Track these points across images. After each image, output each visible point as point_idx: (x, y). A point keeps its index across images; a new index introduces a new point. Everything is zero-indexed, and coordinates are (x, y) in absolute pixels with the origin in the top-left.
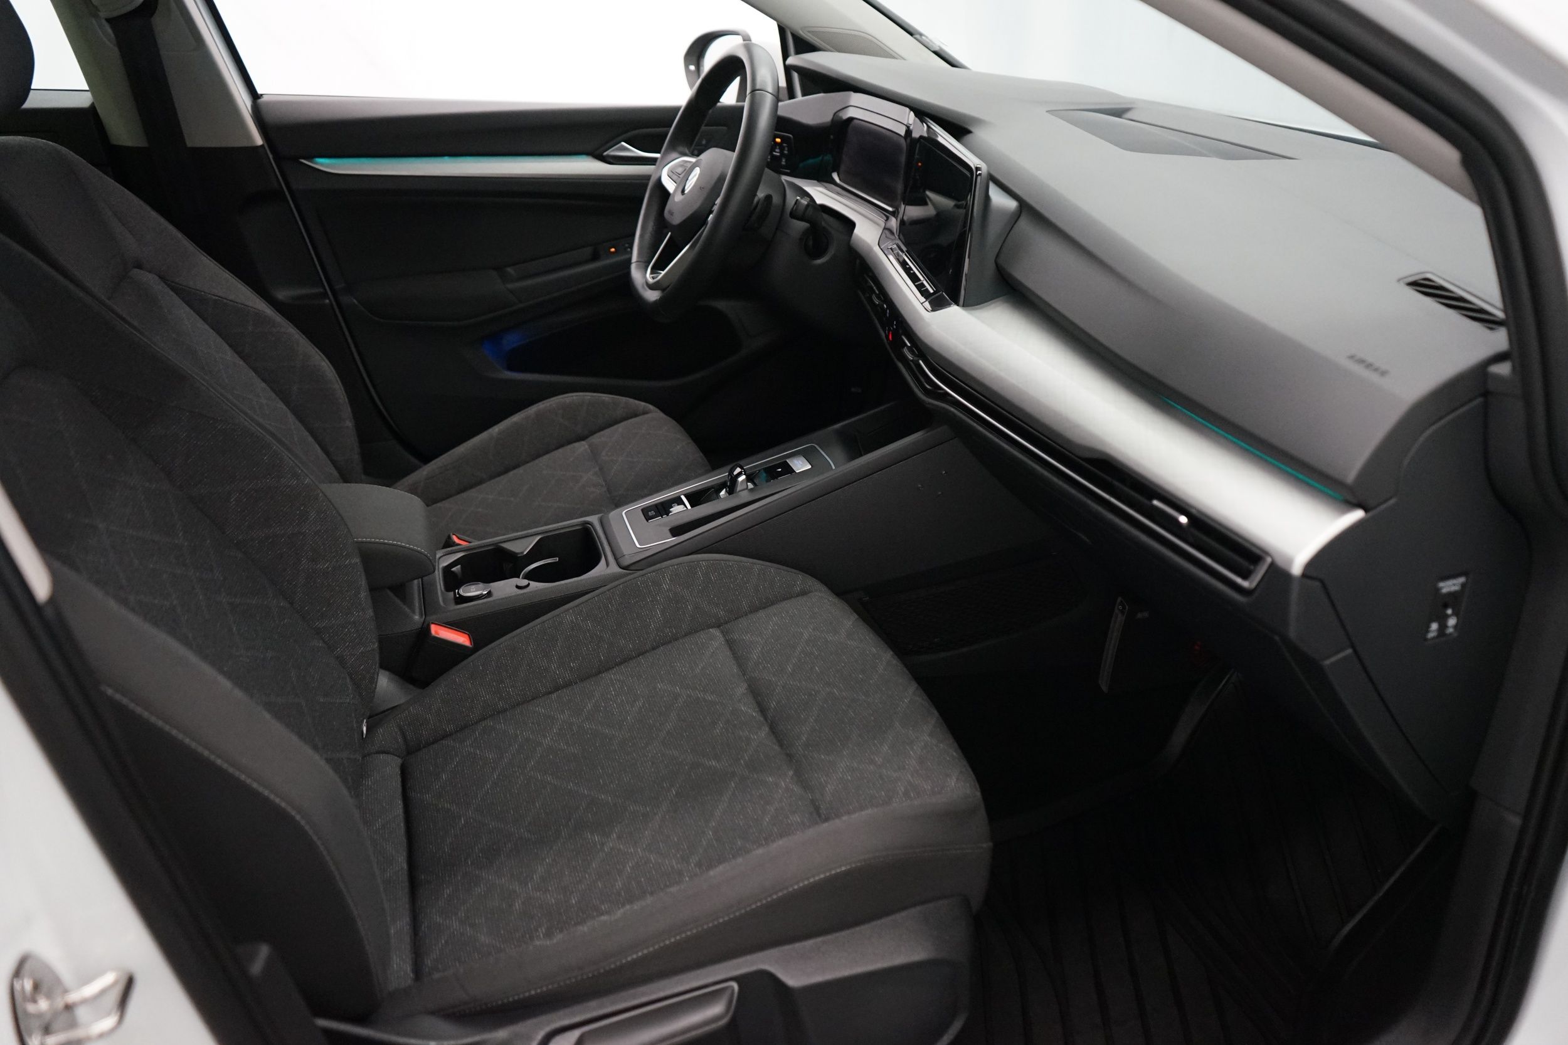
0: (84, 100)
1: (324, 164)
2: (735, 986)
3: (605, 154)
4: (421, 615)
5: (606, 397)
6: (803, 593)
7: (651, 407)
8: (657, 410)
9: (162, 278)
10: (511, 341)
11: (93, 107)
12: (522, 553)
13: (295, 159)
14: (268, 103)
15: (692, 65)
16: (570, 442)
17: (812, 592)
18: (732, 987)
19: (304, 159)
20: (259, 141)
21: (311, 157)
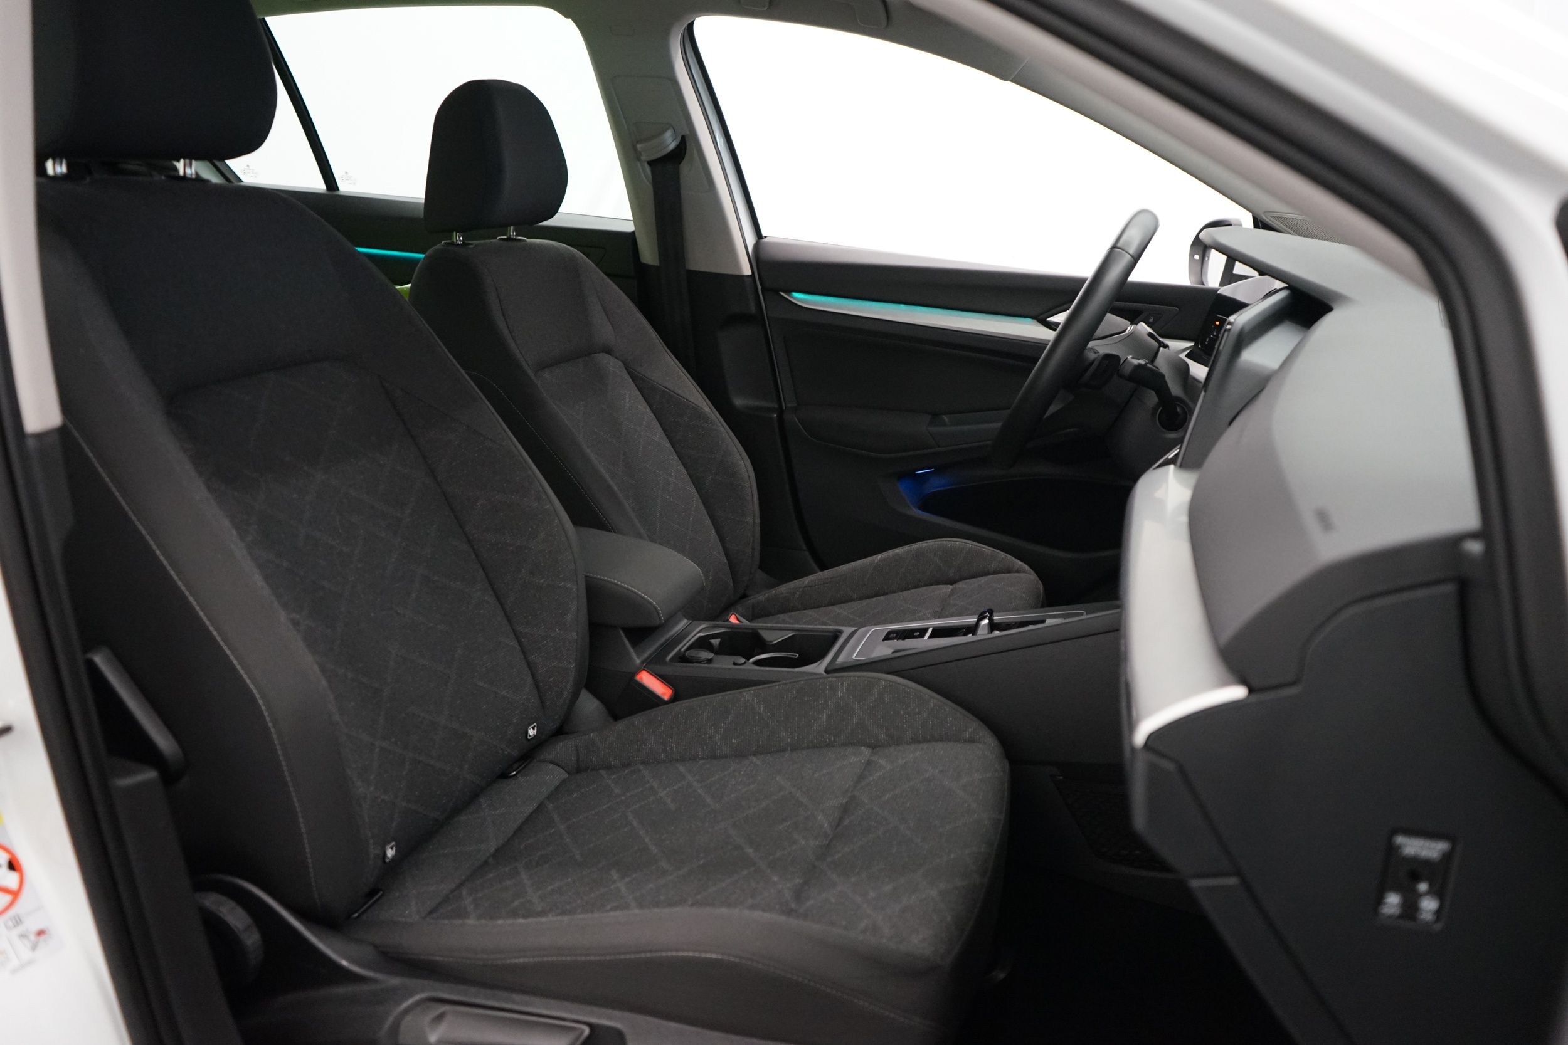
0: (630, 227)
1: (798, 297)
2: (587, 1031)
3: (1048, 319)
4: (643, 662)
5: (987, 549)
6: (972, 741)
7: (1027, 567)
8: (1032, 572)
9: (627, 367)
10: (936, 485)
11: (633, 233)
12: (771, 642)
13: (776, 292)
14: (767, 243)
15: (1197, 254)
16: (939, 583)
17: (979, 742)
18: (582, 1032)
19: (783, 292)
20: (747, 271)
21: (789, 292)
